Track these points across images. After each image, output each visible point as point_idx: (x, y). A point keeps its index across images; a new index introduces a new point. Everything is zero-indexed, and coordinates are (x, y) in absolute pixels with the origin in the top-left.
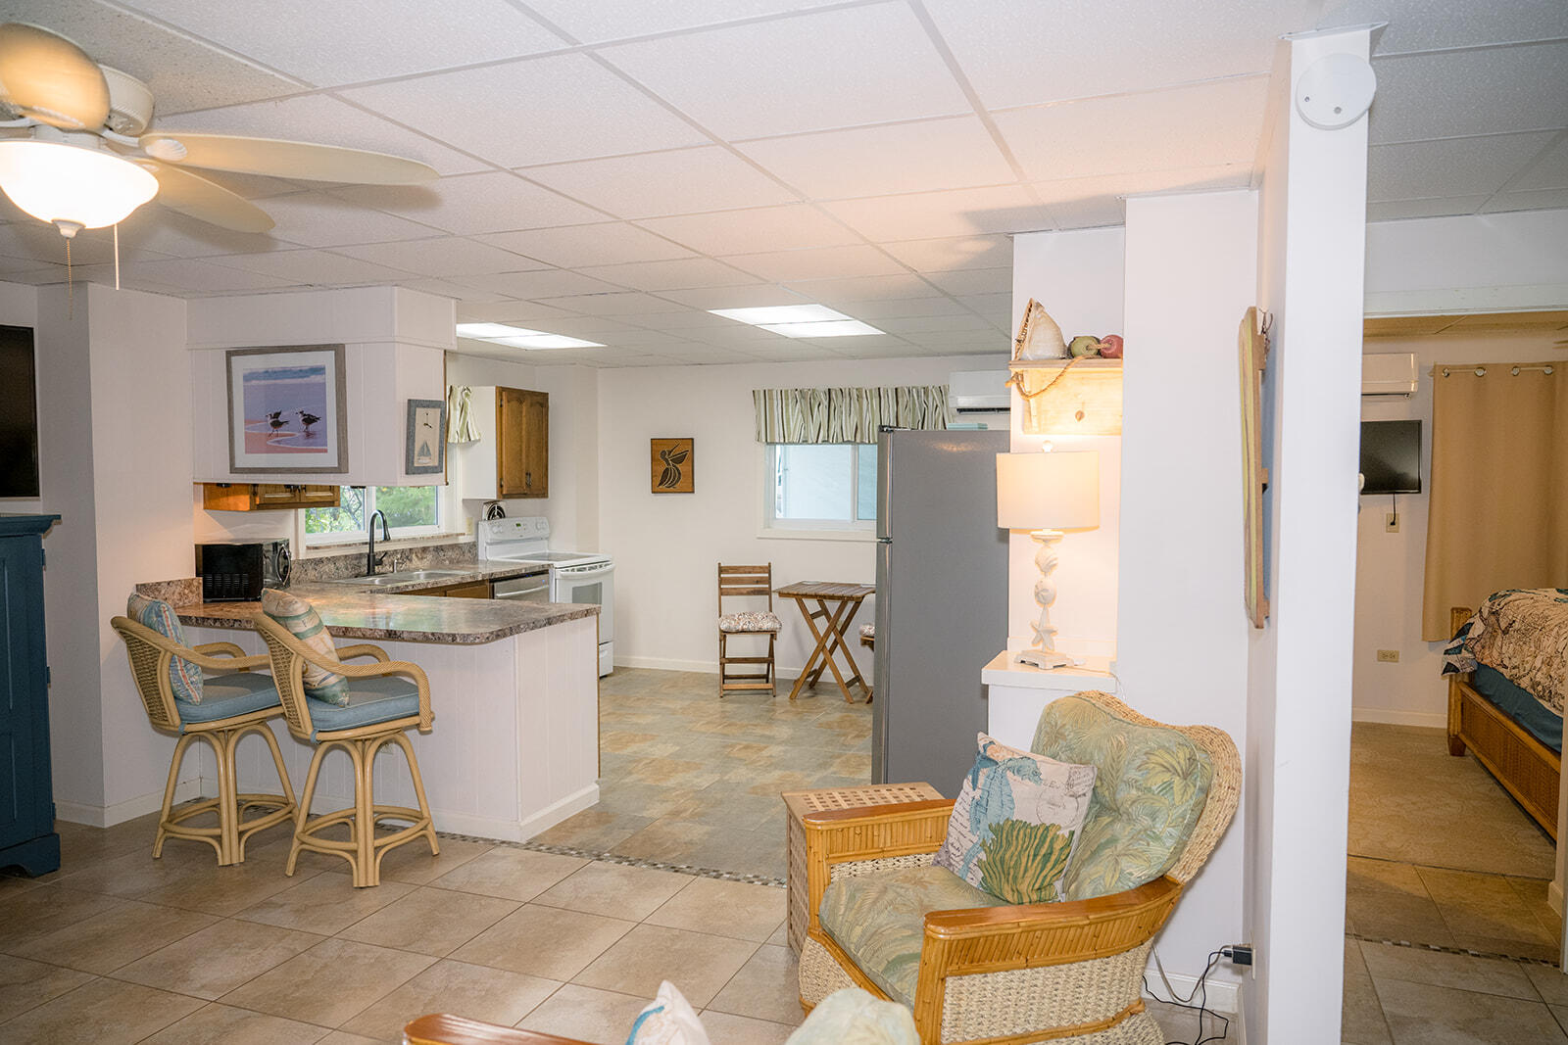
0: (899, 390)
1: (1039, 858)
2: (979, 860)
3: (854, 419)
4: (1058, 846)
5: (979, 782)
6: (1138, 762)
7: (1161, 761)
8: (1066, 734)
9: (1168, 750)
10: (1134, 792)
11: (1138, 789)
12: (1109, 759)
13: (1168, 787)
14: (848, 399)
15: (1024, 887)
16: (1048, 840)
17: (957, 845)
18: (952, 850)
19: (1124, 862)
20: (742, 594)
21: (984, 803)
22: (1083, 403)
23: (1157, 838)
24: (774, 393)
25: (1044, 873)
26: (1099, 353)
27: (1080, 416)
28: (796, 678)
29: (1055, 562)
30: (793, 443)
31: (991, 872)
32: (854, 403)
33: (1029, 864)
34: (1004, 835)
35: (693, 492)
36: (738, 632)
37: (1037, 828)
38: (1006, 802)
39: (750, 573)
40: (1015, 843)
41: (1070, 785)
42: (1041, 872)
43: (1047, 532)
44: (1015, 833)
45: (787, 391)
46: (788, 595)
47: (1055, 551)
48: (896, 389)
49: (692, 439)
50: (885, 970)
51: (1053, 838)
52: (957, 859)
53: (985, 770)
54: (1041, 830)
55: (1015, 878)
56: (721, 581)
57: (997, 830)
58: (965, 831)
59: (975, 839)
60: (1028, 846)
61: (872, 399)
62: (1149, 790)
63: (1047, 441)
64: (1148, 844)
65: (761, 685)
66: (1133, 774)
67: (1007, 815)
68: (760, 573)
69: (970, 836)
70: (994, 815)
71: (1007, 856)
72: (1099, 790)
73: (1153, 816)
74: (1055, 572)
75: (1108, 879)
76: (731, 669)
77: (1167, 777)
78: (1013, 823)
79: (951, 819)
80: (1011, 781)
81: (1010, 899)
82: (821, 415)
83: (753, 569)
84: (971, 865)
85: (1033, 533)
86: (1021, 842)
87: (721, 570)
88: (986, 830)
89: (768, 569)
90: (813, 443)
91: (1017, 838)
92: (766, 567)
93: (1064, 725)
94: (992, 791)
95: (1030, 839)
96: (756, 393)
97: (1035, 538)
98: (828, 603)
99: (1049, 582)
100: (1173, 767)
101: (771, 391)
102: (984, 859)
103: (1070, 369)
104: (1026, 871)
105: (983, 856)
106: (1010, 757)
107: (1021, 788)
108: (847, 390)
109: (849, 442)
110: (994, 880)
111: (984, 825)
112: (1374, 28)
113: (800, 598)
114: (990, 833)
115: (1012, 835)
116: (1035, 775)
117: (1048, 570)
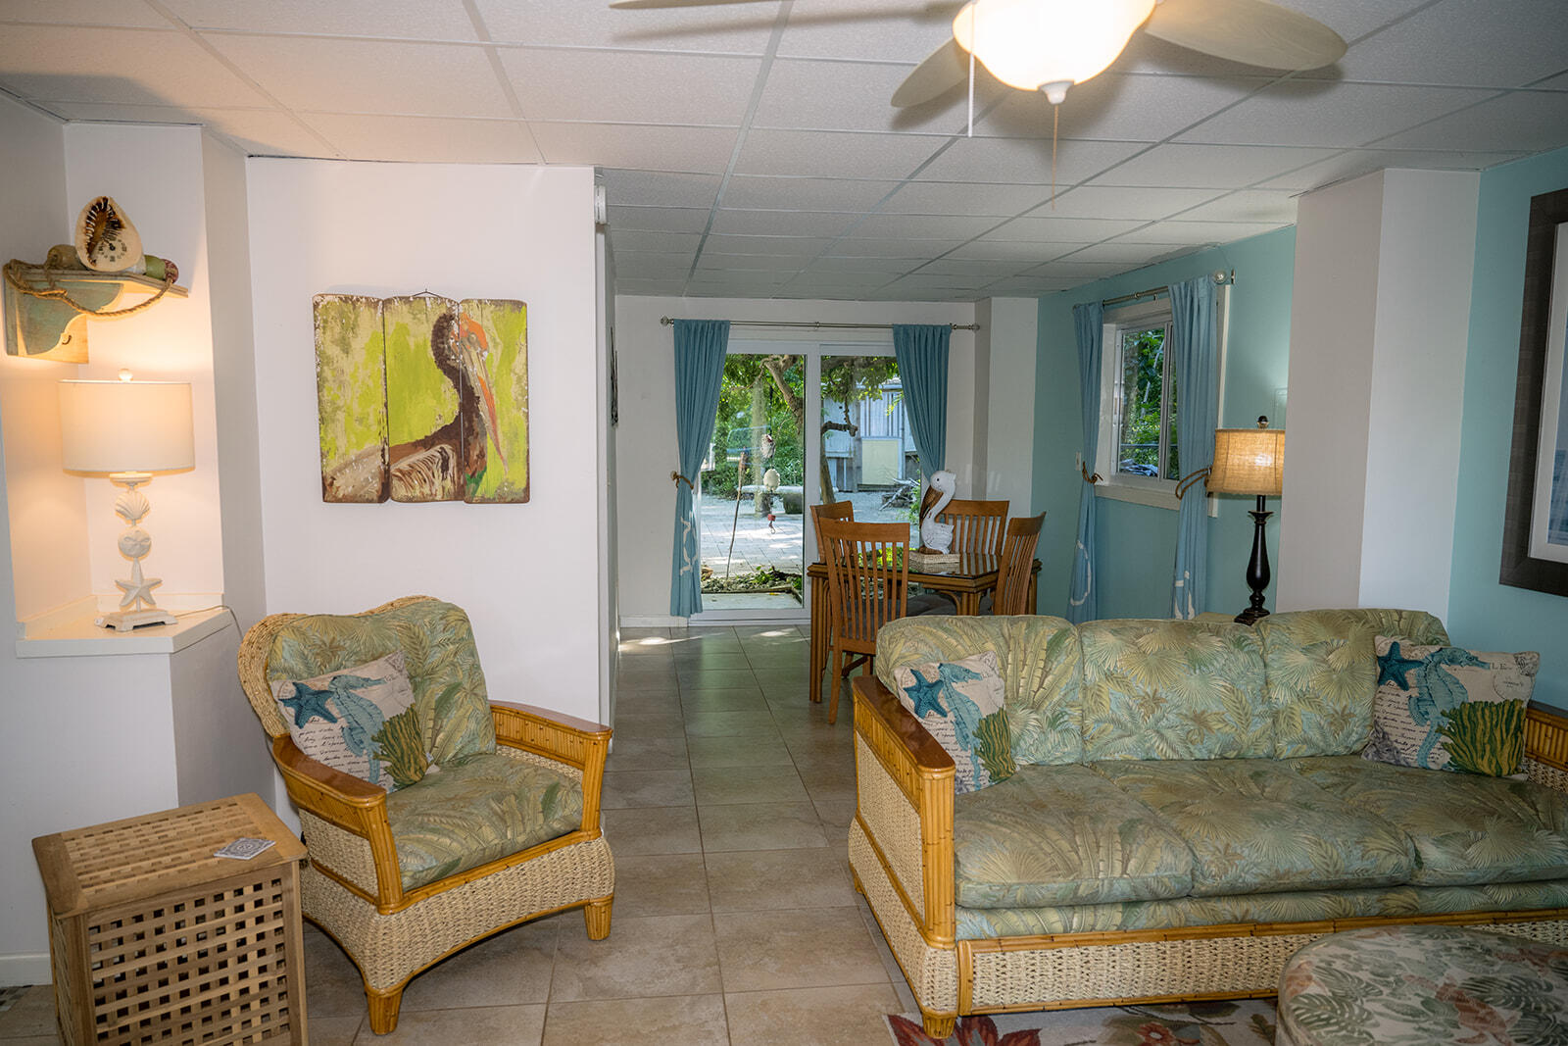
2: (386, 769)
5: (333, 714)
8: (342, 644)
10: (451, 647)
21: (355, 724)
34: (390, 736)
37: (406, 714)
38: (370, 709)
40: (400, 736)
41: (400, 671)
43: (131, 475)
44: (398, 728)
53: (328, 702)
57: (381, 737)
58: (353, 759)
59: (367, 758)
66: (441, 637)
67: (378, 720)
69: (360, 760)
70: (372, 729)
75: (481, 708)
78: (390, 722)
80: (361, 695)
84: (380, 779)
85: (112, 475)
86: (404, 732)
88: (371, 745)
91: (400, 731)
94: (352, 713)
95: (407, 725)
102: (388, 764)
106: (326, 683)
107: (372, 695)
111: (367, 741)
114: (376, 743)
115: (396, 731)
116: (367, 680)
117: (140, 518)
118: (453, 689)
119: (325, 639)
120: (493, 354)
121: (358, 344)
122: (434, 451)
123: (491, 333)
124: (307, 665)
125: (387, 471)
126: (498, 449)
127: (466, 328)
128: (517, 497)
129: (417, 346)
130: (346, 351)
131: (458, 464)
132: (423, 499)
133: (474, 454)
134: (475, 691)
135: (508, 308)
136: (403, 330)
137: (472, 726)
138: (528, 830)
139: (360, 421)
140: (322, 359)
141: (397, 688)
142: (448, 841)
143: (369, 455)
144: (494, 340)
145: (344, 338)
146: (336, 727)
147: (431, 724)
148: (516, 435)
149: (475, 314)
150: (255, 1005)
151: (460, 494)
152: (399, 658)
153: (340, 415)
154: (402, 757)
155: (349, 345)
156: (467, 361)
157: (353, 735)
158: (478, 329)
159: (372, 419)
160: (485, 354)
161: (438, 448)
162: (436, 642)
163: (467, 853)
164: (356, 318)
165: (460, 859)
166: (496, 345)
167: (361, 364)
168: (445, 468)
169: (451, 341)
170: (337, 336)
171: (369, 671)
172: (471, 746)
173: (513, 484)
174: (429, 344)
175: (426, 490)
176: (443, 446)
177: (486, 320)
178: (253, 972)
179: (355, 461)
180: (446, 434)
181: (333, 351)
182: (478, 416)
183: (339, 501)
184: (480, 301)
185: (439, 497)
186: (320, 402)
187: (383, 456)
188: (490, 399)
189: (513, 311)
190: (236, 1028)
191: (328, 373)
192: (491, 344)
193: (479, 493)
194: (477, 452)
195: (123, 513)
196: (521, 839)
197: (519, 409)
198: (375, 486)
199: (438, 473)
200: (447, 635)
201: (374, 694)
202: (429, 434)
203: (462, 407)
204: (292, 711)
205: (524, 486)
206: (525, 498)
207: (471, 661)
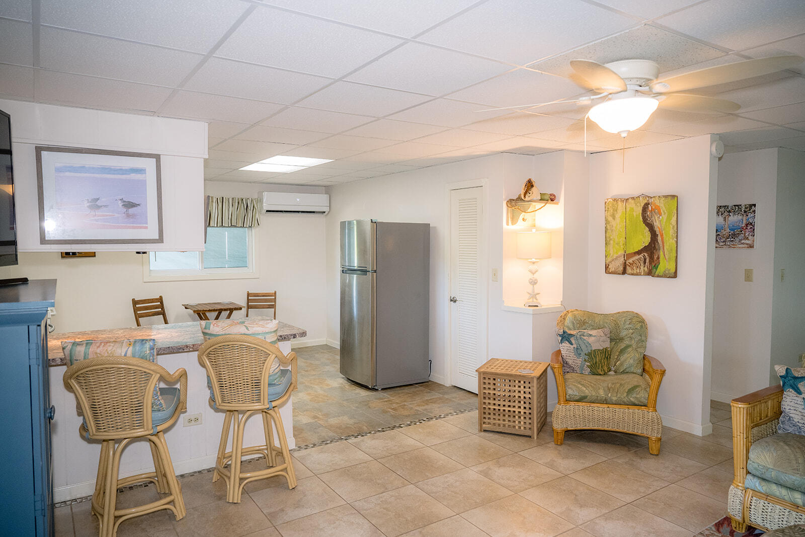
0: (234, 199)
1: (606, 358)
2: (587, 365)
6: (628, 323)
8: (588, 322)
10: (631, 331)
12: (613, 325)
16: (607, 352)
17: (573, 364)
20: (149, 316)
21: (579, 348)
22: (524, 215)
26: (552, 199)
27: (523, 219)
31: (592, 368)
33: (604, 361)
34: (593, 356)
38: (587, 345)
39: (151, 303)
40: (597, 356)
41: (606, 335)
43: (534, 260)
52: (576, 368)
53: (572, 338)
54: (603, 350)
56: (135, 310)
57: (589, 354)
58: (575, 359)
59: (581, 360)
60: (602, 356)
62: (636, 329)
66: (627, 326)
67: (590, 349)
68: (155, 302)
69: (578, 360)
70: (585, 350)
78: (594, 351)
80: (585, 339)
81: (601, 373)
83: (152, 300)
84: (584, 368)
85: (529, 260)
87: (135, 302)
88: (584, 356)
89: (160, 300)
91: (598, 354)
92: (155, 299)
94: (580, 344)
97: (530, 262)
102: (589, 364)
103: (547, 204)
104: (604, 363)
106: (575, 332)
111: (583, 354)
114: (586, 356)
115: (596, 354)
116: (591, 335)
117: (535, 273)
118: (628, 347)
119: (582, 319)
120: (664, 217)
121: (618, 216)
122: (641, 256)
123: (663, 209)
124: (574, 326)
125: (625, 263)
126: (664, 255)
127: (653, 207)
128: (671, 276)
129: (637, 215)
130: (614, 219)
131: (650, 261)
132: (637, 274)
133: (655, 257)
134: (637, 349)
135: (670, 198)
136: (632, 210)
137: (632, 361)
138: (618, 396)
139: (618, 244)
140: (607, 222)
141: (601, 340)
142: (585, 389)
143: (619, 257)
144: (664, 212)
145: (613, 214)
146: (572, 347)
147: (616, 357)
148: (671, 250)
149: (657, 202)
150: (522, 418)
151: (650, 273)
152: (607, 330)
153: (612, 242)
154: (596, 363)
155: (615, 216)
156: (654, 221)
157: (578, 351)
158: (658, 208)
159: (621, 244)
160: (661, 217)
161: (642, 254)
162: (624, 328)
163: (590, 395)
164: (617, 207)
165: (587, 396)
166: (665, 214)
167: (618, 224)
168: (645, 263)
169: (648, 213)
170: (611, 213)
171: (593, 332)
172: (630, 369)
173: (670, 270)
174: (641, 214)
175: (638, 271)
176: (645, 254)
177: (661, 204)
178: (522, 408)
179: (616, 259)
180: (645, 249)
181: (610, 219)
182: (657, 242)
183: (610, 273)
184: (659, 196)
185: (642, 274)
186: (606, 237)
187: (624, 257)
188: (662, 235)
189: (671, 199)
190: (517, 422)
191: (608, 227)
192: (663, 213)
193: (657, 273)
194: (656, 257)
195: (531, 271)
196: (614, 399)
197: (673, 239)
198: (621, 268)
199: (642, 265)
200: (630, 326)
201: (591, 340)
202: (640, 249)
203: (651, 238)
204: (560, 338)
205: (674, 271)
206: (675, 276)
207: (639, 337)
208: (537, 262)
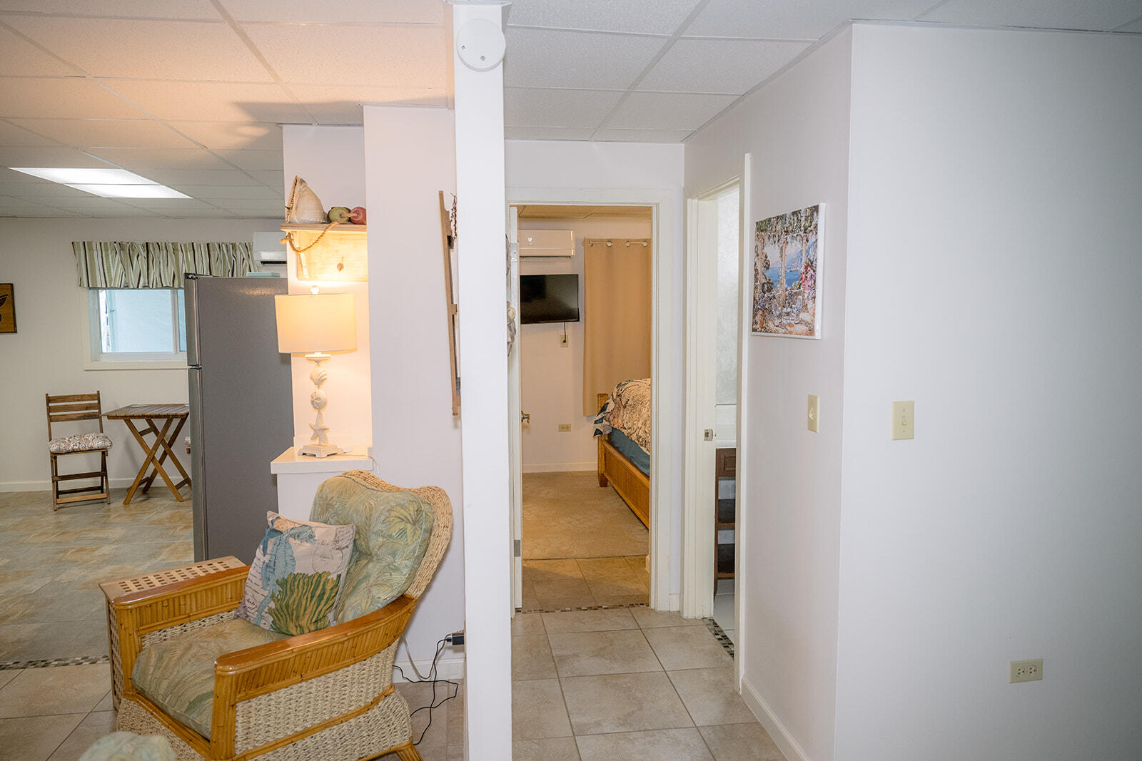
0: (210, 246)
1: (315, 599)
2: (270, 609)
3: (172, 269)
4: (329, 587)
5: (268, 549)
6: (383, 518)
7: (398, 514)
8: (334, 504)
9: (402, 506)
10: (381, 539)
11: (383, 537)
12: (364, 518)
13: (403, 532)
14: (165, 252)
15: (304, 622)
16: (322, 584)
17: (252, 600)
18: (248, 605)
19: (374, 591)
20: (72, 419)
21: (272, 564)
22: (343, 258)
23: (397, 569)
24: (94, 244)
25: (319, 609)
26: (350, 220)
27: (341, 267)
28: (128, 487)
29: (325, 377)
30: (116, 288)
31: (279, 616)
32: (171, 255)
33: (308, 604)
34: (288, 586)
35: (16, 332)
36: (68, 453)
37: (313, 576)
38: (288, 559)
39: (78, 400)
40: (296, 591)
41: (336, 541)
42: (317, 608)
43: (318, 355)
44: (296, 583)
45: (106, 244)
46: (117, 417)
47: (322, 370)
48: (208, 244)
49: (12, 285)
50: (187, 710)
51: (325, 582)
52: (253, 611)
53: (272, 540)
54: (315, 578)
55: (298, 617)
56: (49, 410)
57: (282, 583)
58: (258, 589)
59: (266, 593)
60: (306, 592)
61: (186, 252)
62: (390, 536)
63: (314, 286)
64: (391, 575)
65: (98, 495)
66: (380, 527)
67: (290, 570)
68: (90, 400)
69: (262, 592)
70: (280, 573)
71: (290, 602)
72: (358, 542)
73: (394, 554)
74: (325, 384)
75: (363, 605)
76: (63, 485)
77: (402, 526)
78: (295, 576)
79: (247, 581)
80: (292, 544)
81: (294, 633)
82: (140, 264)
83: (82, 397)
84: (263, 614)
85: (307, 356)
86: (301, 589)
87: (49, 400)
88: (274, 585)
89: (97, 397)
90: (134, 288)
91: (298, 586)
92: (95, 395)
93: (332, 498)
94: (278, 555)
95: (308, 586)
96: (75, 244)
97: (309, 359)
98: (155, 421)
99: (322, 392)
100: (406, 517)
101: (90, 243)
102: (273, 607)
103: (328, 232)
104: (305, 610)
105: (272, 605)
106: (292, 527)
107: (300, 548)
108: (164, 244)
109: (167, 287)
110: (282, 622)
111: (273, 581)
112: (503, 5)
113: (128, 419)
114: (278, 586)
115: (294, 585)
117: (320, 384)
138: (176, 708)
141: (321, 552)
152: (348, 530)
157: (267, 572)
162: (375, 529)
195: (314, 381)
196: (171, 711)
207: (389, 559)
208: (325, 359)
